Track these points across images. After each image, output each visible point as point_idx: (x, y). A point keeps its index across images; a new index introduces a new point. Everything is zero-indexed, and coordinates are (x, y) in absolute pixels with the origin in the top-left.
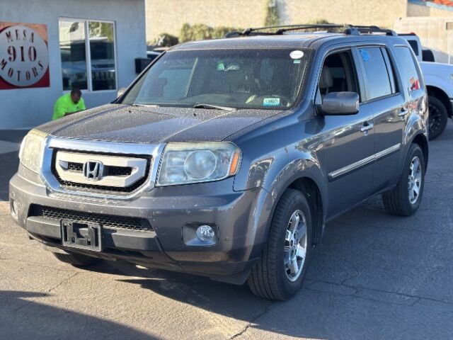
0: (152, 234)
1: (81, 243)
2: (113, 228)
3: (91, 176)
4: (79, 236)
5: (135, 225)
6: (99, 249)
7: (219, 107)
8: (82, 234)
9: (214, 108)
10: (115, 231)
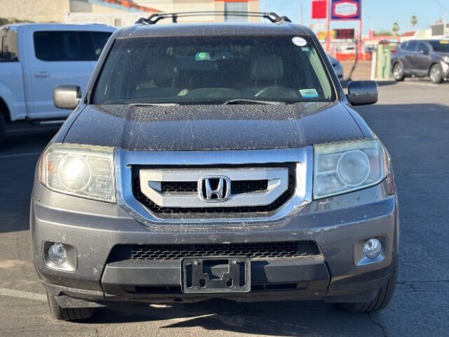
0: (320, 258)
1: (218, 285)
2: (263, 259)
3: (214, 197)
4: (212, 277)
5: (288, 251)
6: (248, 288)
7: (263, 102)
8: (214, 273)
9: (255, 103)
10: (266, 263)
